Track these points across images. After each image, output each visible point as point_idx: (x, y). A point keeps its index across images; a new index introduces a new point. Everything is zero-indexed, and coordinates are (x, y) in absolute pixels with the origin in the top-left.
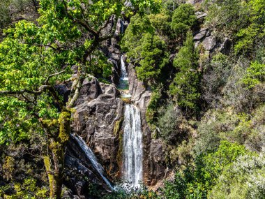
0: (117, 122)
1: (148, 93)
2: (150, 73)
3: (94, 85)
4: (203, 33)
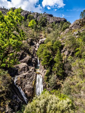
0: (34, 81)
1: (45, 70)
2: (46, 63)
3: (27, 67)
4: (64, 49)
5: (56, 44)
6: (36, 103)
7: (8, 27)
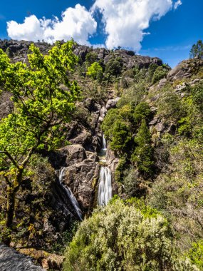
0: (95, 179)
1: (117, 160)
2: (118, 146)
3: (82, 153)
4: (156, 120)
5: (139, 109)
6: (99, 220)
7: (50, 78)
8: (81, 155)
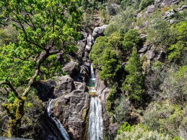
0: (85, 110)
1: (107, 89)
2: (108, 75)
3: (70, 83)
4: (146, 48)
5: (129, 37)
8: (69, 86)
